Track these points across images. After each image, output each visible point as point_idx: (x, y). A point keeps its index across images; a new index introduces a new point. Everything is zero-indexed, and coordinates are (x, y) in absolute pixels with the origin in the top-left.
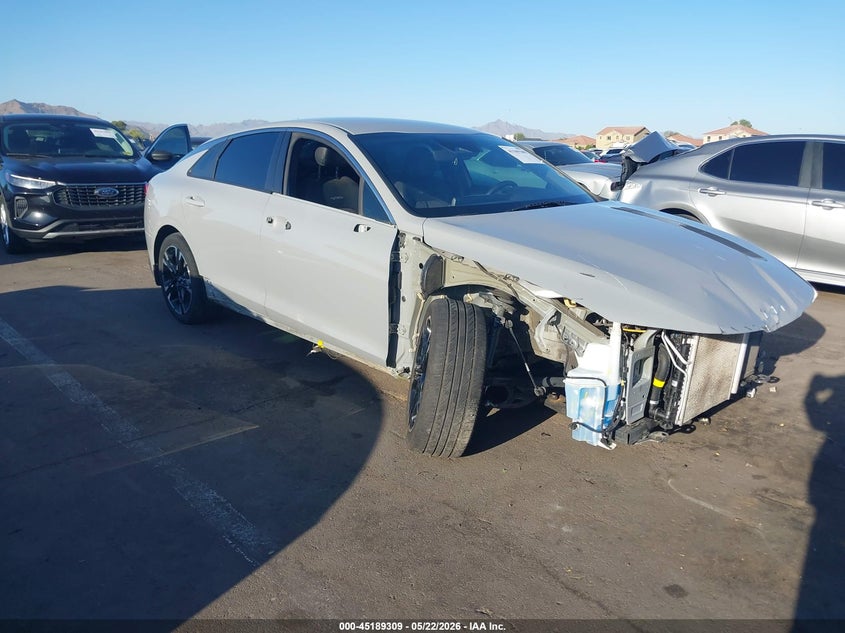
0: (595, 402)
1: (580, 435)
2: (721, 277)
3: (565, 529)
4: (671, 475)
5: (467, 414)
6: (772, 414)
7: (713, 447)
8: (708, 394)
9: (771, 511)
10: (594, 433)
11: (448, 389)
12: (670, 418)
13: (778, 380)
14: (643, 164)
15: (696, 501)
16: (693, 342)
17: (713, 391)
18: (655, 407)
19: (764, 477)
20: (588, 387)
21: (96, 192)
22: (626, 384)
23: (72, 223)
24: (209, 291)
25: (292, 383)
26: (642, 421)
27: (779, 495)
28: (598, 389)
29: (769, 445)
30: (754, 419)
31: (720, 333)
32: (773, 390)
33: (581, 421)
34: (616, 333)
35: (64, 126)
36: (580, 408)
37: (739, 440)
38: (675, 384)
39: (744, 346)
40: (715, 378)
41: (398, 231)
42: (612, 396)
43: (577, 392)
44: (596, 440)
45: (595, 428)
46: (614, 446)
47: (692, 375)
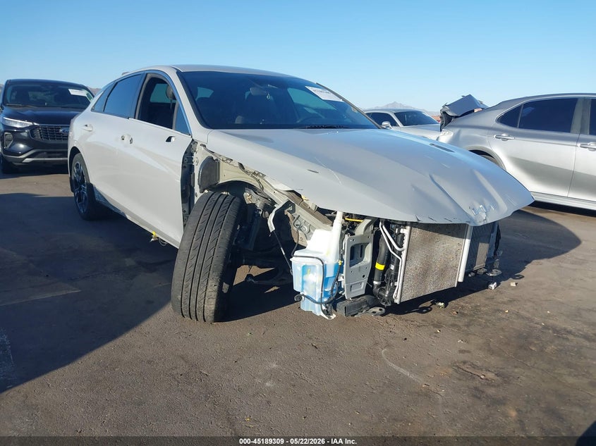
0: (315, 278)
1: (306, 306)
2: (436, 178)
3: (267, 384)
4: (388, 345)
5: (209, 284)
6: (504, 303)
7: (438, 325)
8: (430, 279)
9: (460, 380)
10: (316, 305)
11: (194, 262)
12: (389, 297)
13: (523, 277)
14: (456, 117)
15: (397, 368)
16: (406, 231)
17: (435, 277)
18: (378, 286)
19: (468, 352)
20: (308, 264)
21: (61, 131)
22: (343, 264)
23: (43, 152)
24: (96, 194)
25: (130, 262)
26: (364, 297)
27: (474, 366)
28: (318, 267)
29: (488, 327)
30: (486, 305)
31: (416, 221)
32: (513, 284)
33: (305, 294)
34: (338, 221)
35: (51, 87)
36: (303, 282)
37: (462, 322)
38: (392, 267)
39: (467, 242)
40: (437, 266)
41: (193, 140)
42: (330, 273)
43: (299, 269)
44: (318, 311)
45: (317, 300)
46: (333, 316)
47: (406, 260)
